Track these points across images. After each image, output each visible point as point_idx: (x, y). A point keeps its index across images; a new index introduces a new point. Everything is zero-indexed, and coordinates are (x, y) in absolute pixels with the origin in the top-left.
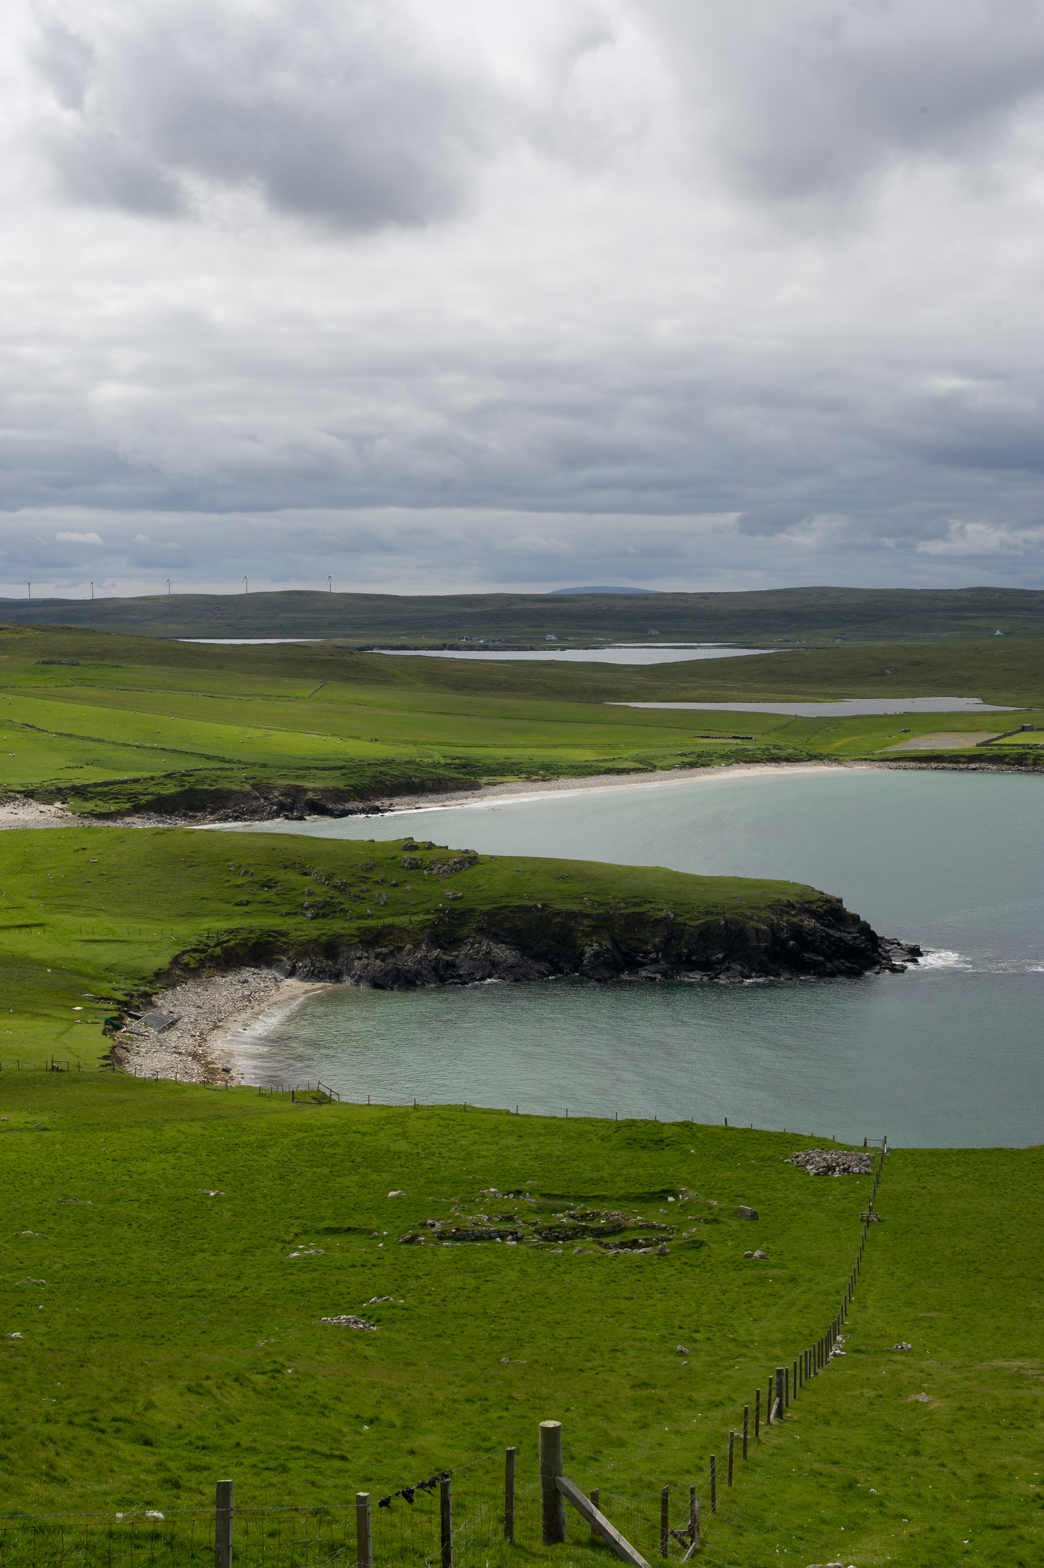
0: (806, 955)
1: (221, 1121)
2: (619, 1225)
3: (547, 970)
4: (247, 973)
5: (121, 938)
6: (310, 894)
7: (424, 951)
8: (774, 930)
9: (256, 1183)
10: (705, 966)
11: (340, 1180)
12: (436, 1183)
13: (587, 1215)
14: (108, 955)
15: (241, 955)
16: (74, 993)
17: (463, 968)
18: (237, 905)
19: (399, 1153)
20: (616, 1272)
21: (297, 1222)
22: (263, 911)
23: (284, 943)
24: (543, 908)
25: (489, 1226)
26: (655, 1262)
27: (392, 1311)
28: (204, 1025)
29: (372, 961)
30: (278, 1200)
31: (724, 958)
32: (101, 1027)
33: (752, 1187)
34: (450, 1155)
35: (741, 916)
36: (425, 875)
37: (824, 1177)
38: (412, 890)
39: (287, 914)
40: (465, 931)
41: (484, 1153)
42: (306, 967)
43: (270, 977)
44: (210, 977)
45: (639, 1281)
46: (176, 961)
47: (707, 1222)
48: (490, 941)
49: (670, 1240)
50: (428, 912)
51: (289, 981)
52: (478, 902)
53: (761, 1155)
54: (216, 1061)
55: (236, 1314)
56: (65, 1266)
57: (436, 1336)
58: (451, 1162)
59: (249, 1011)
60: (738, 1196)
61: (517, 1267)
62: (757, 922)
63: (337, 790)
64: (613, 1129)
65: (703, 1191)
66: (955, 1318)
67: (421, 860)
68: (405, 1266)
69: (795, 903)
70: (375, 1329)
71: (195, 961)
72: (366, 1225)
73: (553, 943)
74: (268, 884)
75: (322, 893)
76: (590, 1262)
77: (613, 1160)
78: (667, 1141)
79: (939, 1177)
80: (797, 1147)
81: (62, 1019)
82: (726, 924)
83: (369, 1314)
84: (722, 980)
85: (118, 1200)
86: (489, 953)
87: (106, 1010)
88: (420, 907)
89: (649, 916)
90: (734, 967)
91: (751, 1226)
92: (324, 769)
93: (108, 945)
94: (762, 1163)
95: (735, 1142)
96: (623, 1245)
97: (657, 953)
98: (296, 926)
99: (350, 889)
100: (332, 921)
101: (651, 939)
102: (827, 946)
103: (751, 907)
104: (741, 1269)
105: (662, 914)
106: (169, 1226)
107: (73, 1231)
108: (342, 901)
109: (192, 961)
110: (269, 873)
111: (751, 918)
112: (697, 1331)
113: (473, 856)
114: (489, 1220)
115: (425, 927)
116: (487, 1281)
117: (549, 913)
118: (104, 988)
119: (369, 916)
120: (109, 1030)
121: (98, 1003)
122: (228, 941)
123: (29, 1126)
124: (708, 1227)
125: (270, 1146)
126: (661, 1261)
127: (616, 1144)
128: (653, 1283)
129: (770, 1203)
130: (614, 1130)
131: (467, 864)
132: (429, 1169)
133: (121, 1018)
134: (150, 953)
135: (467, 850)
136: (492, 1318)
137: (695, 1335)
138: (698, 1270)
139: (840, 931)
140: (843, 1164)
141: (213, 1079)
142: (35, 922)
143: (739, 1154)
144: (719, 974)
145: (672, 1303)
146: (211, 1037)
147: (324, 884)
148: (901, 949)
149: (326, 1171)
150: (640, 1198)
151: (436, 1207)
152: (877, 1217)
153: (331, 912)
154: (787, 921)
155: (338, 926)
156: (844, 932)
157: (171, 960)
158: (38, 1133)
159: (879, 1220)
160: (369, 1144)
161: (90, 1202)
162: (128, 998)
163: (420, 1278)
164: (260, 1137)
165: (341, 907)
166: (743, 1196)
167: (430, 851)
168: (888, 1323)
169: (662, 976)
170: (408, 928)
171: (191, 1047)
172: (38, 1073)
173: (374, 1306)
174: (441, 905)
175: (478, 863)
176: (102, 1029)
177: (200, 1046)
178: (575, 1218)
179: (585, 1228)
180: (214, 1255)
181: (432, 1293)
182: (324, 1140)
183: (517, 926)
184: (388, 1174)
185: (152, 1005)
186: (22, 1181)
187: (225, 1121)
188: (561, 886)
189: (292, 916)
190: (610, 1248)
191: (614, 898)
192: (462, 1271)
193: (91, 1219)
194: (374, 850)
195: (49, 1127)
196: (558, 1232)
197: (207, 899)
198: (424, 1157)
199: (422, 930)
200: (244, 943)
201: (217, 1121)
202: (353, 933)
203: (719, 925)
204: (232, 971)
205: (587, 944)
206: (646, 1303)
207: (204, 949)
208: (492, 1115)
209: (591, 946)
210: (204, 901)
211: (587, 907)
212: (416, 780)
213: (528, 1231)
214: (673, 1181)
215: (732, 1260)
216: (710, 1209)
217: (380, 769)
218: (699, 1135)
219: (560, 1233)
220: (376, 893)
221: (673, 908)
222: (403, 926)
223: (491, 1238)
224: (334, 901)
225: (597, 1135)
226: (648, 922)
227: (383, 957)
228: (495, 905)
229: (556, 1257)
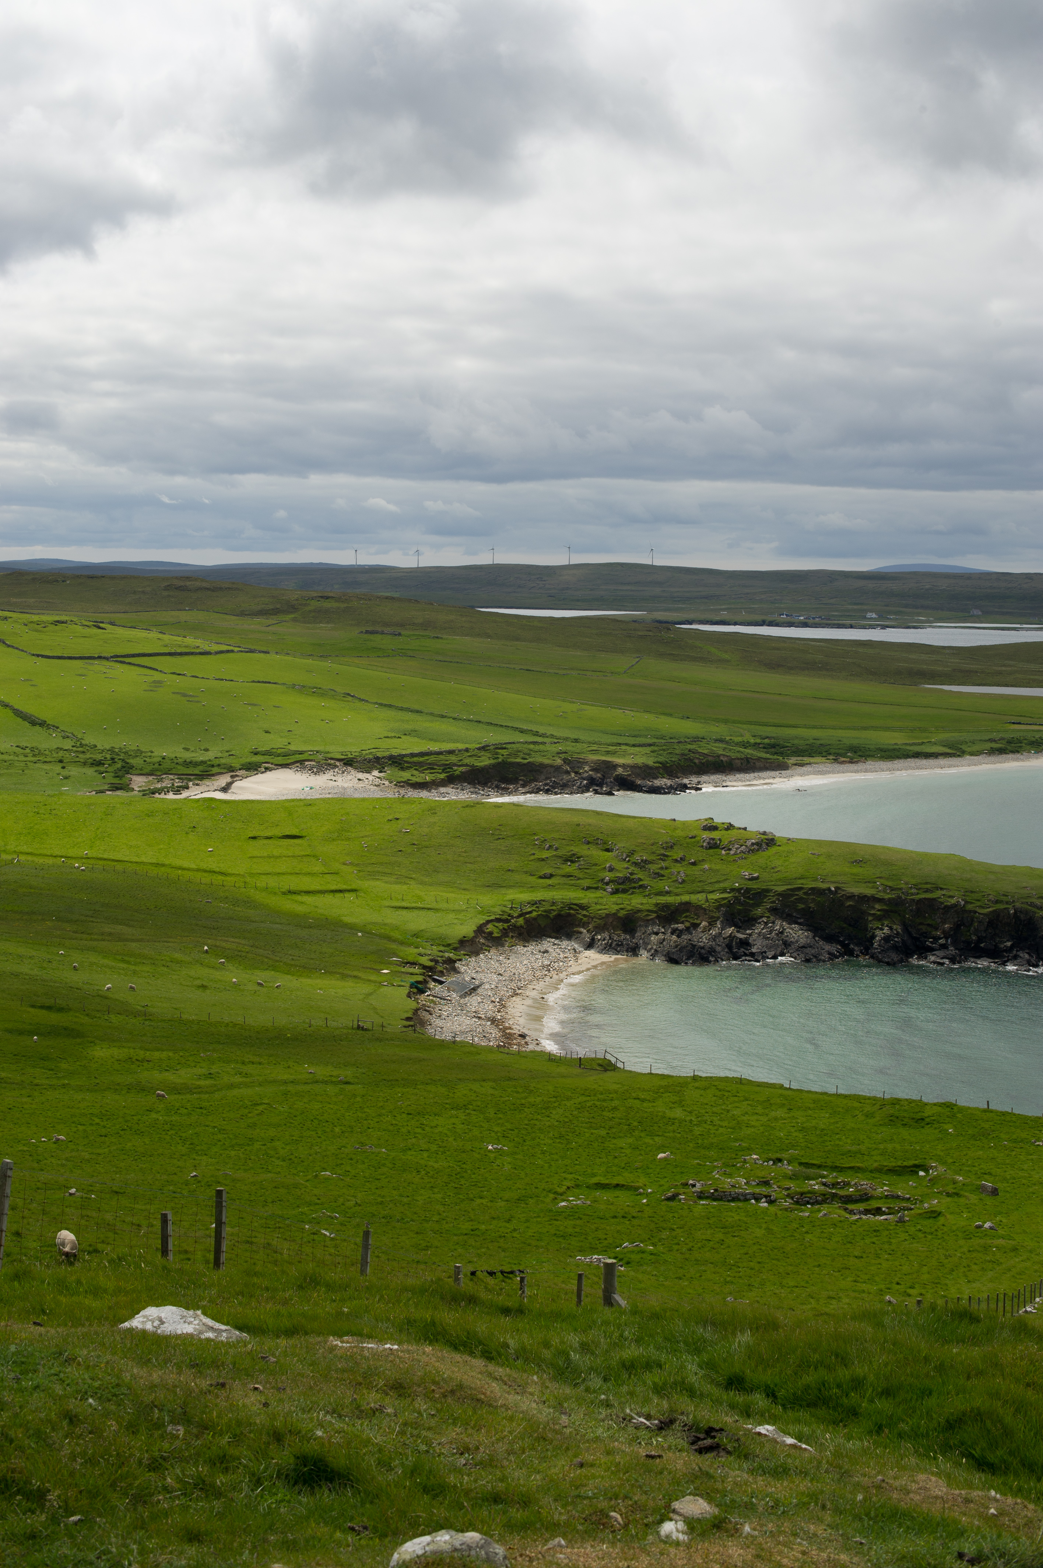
1: (510, 1083)
2: (866, 1194)
3: (838, 952)
4: (547, 944)
5: (429, 906)
6: (611, 869)
7: (719, 929)
9: (537, 1140)
10: (993, 953)
11: (615, 1141)
12: (704, 1148)
13: (838, 1183)
14: (416, 922)
15: (543, 926)
16: (382, 957)
17: (755, 947)
18: (541, 877)
19: (674, 1119)
20: (854, 1235)
21: (570, 1176)
22: (566, 884)
23: (585, 916)
24: (836, 891)
25: (746, 1189)
26: (892, 1228)
27: (641, 1255)
28: (504, 992)
29: (667, 936)
30: (555, 1157)
31: (1012, 947)
32: (406, 991)
33: (1000, 1166)
34: (721, 1123)
35: (1030, 905)
36: (723, 855)
38: (710, 869)
39: (588, 888)
40: (759, 911)
41: (753, 1123)
42: (604, 940)
43: (569, 948)
44: (513, 946)
45: (874, 1243)
46: (480, 930)
47: (948, 1195)
48: (783, 921)
49: (911, 1209)
50: (724, 891)
51: (588, 953)
52: (773, 883)
53: (1014, 1137)
54: (513, 1027)
55: (503, 1251)
56: (357, 1203)
57: (676, 1278)
58: (721, 1130)
59: (547, 979)
60: (985, 1174)
61: (764, 1226)
63: (647, 767)
64: (877, 1107)
65: (953, 1167)
67: (720, 840)
68: (662, 1219)
70: (622, 1269)
71: (498, 931)
72: (633, 1182)
73: (845, 925)
74: (571, 859)
75: (622, 869)
76: (833, 1225)
77: (874, 1135)
78: (927, 1120)
81: (369, 980)
82: (1015, 912)
83: (620, 1257)
84: (1011, 968)
85: (410, 1149)
86: (782, 933)
87: (412, 974)
88: (717, 886)
89: (940, 902)
90: (1021, 955)
91: (989, 1201)
92: (634, 746)
93: (416, 912)
94: (1014, 1145)
95: (991, 1123)
96: (867, 1212)
98: (596, 900)
99: (650, 866)
100: (632, 896)
101: (940, 925)
103: (1041, 898)
104: (971, 1238)
105: (953, 901)
106: (454, 1175)
107: (367, 1175)
108: (642, 877)
109: (495, 930)
110: (572, 848)
111: (1041, 908)
112: (912, 1287)
113: (771, 837)
114: (747, 1183)
115: (721, 906)
116: (735, 1236)
117: (842, 896)
118: (411, 953)
119: (668, 893)
120: (414, 993)
121: (404, 967)
122: (530, 912)
123: (334, 1079)
124: (949, 1199)
125: (554, 1108)
126: (898, 1228)
127: (879, 1120)
128: (886, 1246)
129: (1014, 1181)
130: (879, 1107)
131: (764, 846)
132: (699, 1135)
133: (425, 982)
134: (456, 921)
135: (765, 832)
136: (729, 1267)
137: (910, 1291)
138: (930, 1237)
141: (510, 1044)
142: (349, 888)
143: (994, 1135)
144: (1007, 961)
145: (897, 1263)
146: (510, 1003)
147: (625, 860)
149: (603, 1132)
150: (892, 1171)
151: (699, 1170)
153: (631, 888)
155: (636, 901)
157: (476, 929)
158: (342, 1086)
160: (646, 1110)
161: (384, 1150)
162: (432, 964)
163: (674, 1230)
164: (545, 1099)
165: (641, 883)
166: (990, 1174)
167: (729, 832)
169: (950, 962)
170: (704, 906)
171: (491, 1012)
172: (345, 1031)
173: (626, 1250)
174: (737, 885)
175: (775, 844)
176: (407, 992)
177: (499, 1012)
178: (827, 1186)
179: (834, 1195)
180: (491, 1201)
181: (680, 1243)
182: (605, 1104)
183: (810, 908)
184: (660, 1138)
185: (456, 971)
186: (324, 1128)
187: (514, 1083)
188: (856, 870)
189: (593, 890)
190: (855, 1214)
191: (907, 883)
192: (713, 1226)
193: (384, 1165)
194: (675, 829)
195: (352, 1081)
196: (808, 1197)
197: (512, 871)
198: (696, 1125)
199: (718, 908)
200: (546, 915)
201: (507, 1082)
202: (650, 908)
203: (1009, 913)
204: (534, 941)
205: (878, 928)
206: (873, 1261)
207: (507, 919)
208: (766, 1089)
209: (882, 929)
210: (510, 873)
211: (880, 891)
212: (724, 759)
213: (781, 1195)
214: (926, 1157)
215: (964, 1229)
216: (954, 1183)
217: (689, 747)
218: (959, 1115)
219: (810, 1198)
220: (675, 870)
221: (964, 896)
222: (700, 903)
223: (747, 1200)
224: (634, 877)
225: (862, 1111)
226: (939, 908)
227: (679, 933)
228: (789, 887)
229: (801, 1219)
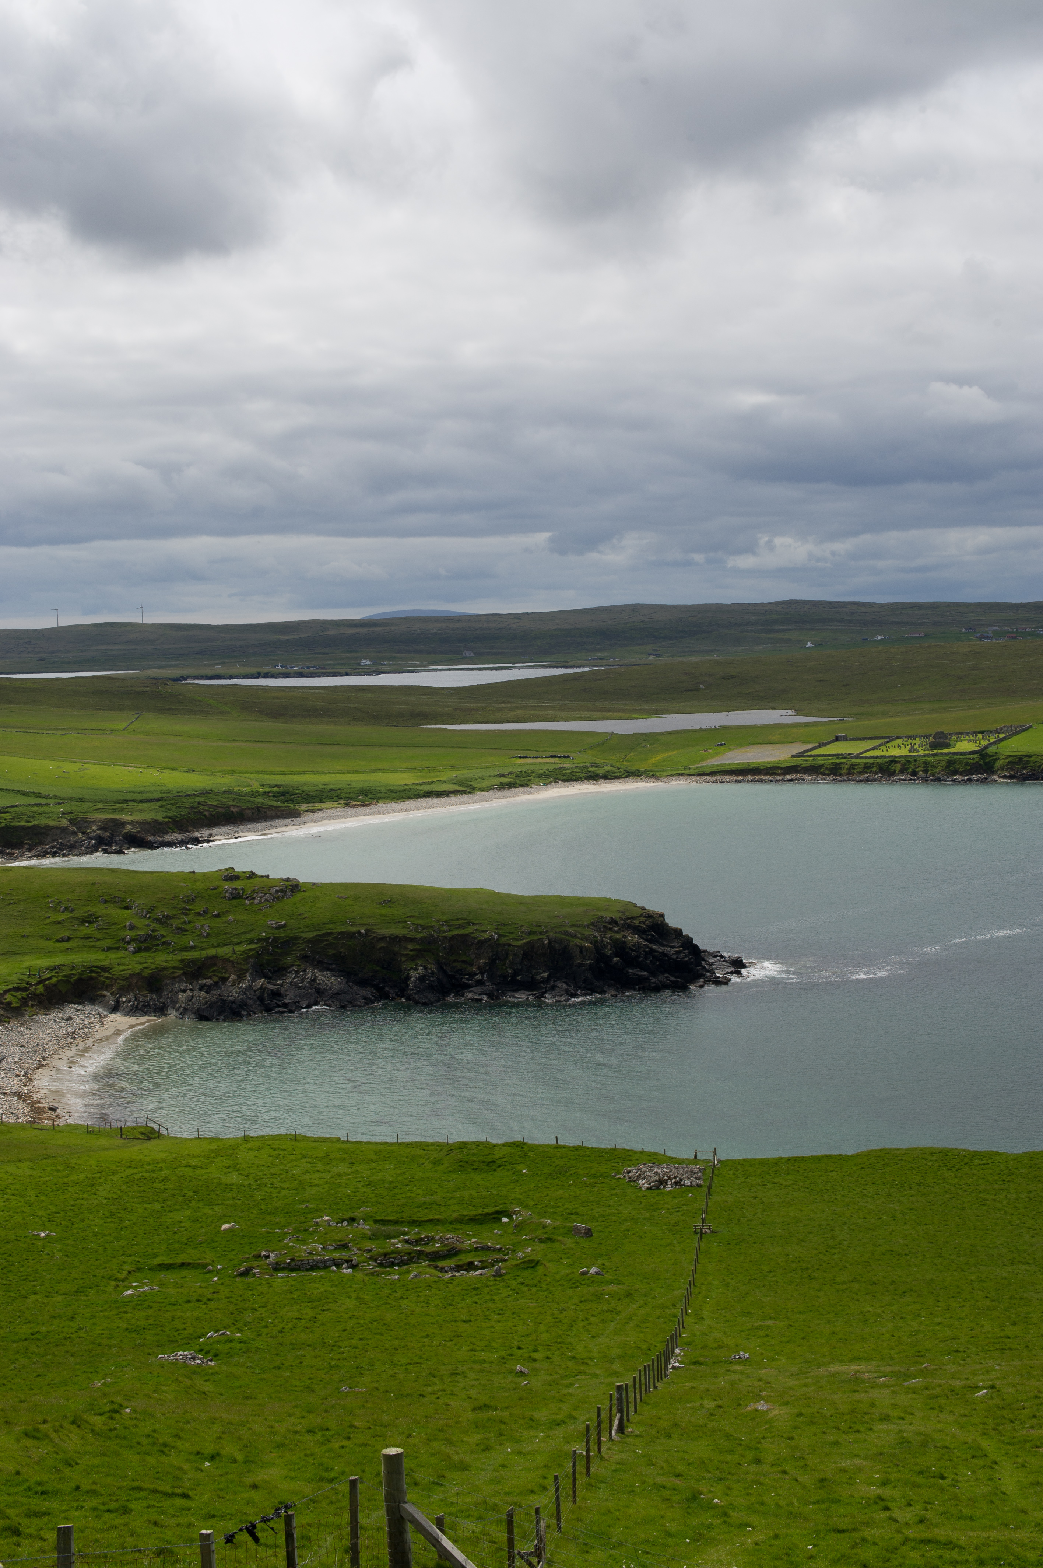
0: (630, 971)
1: (49, 1161)
2: (454, 1248)
3: (373, 996)
4: (70, 1010)
6: (132, 928)
7: (249, 981)
8: (598, 947)
9: (87, 1222)
10: (530, 985)
11: (172, 1215)
12: (269, 1214)
13: (422, 1239)
15: (64, 992)
17: (288, 997)
18: (58, 941)
19: (231, 1185)
20: (453, 1296)
21: (130, 1259)
22: (85, 946)
23: (107, 978)
24: (366, 934)
25: (324, 1255)
26: (491, 1283)
27: (229, 1345)
28: (28, 1064)
29: (196, 993)
31: (549, 977)
33: (585, 1204)
34: (283, 1185)
35: (564, 934)
36: (247, 905)
37: (657, 1191)
38: (235, 920)
39: (109, 949)
40: (289, 959)
41: (316, 1182)
42: (130, 1001)
43: (94, 1013)
44: (33, 1015)
45: (476, 1303)
47: (541, 1241)
48: (314, 969)
49: (505, 1260)
50: (251, 942)
51: (113, 1017)
52: (301, 930)
53: (593, 1172)
54: (42, 1100)
55: (72, 1356)
57: (274, 1368)
58: (284, 1192)
59: (74, 1048)
60: (572, 1214)
61: (354, 1295)
62: (581, 939)
63: (156, 822)
64: (444, 1152)
65: (537, 1210)
66: (791, 1326)
67: (243, 889)
68: (240, 1299)
69: (618, 920)
70: (213, 1363)
71: (17, 1000)
72: (200, 1259)
73: (378, 968)
74: (89, 919)
75: (143, 926)
76: (427, 1286)
77: (446, 1183)
78: (498, 1162)
79: (769, 1186)
80: (628, 1163)
82: (550, 943)
83: (207, 1349)
84: (549, 999)
86: (314, 980)
88: (243, 937)
89: (473, 937)
90: (559, 985)
91: (585, 1243)
92: (141, 801)
94: (595, 1180)
95: (566, 1159)
96: (459, 1268)
97: (482, 974)
98: (118, 961)
99: (172, 921)
100: (155, 954)
101: (475, 960)
102: (651, 961)
103: (575, 925)
104: (577, 1287)
105: (486, 935)
108: (164, 934)
109: (14, 1000)
110: (89, 908)
111: (575, 936)
112: (536, 1351)
113: (295, 883)
114: (324, 1249)
115: (249, 957)
116: (324, 1310)
117: (373, 938)
119: (193, 948)
122: (50, 978)
124: (543, 1246)
125: (100, 1184)
126: (497, 1283)
127: (448, 1167)
128: (490, 1305)
129: (604, 1219)
130: (446, 1153)
131: (289, 893)
132: (262, 1200)
135: (288, 878)
136: (330, 1348)
137: (534, 1355)
138: (534, 1289)
139: (663, 945)
140: (675, 1178)
141: (40, 1119)
143: (571, 1172)
144: (545, 993)
145: (510, 1324)
146: (36, 1076)
147: (145, 917)
148: (724, 961)
149: (157, 1206)
150: (472, 1220)
151: (269, 1239)
152: (710, 1229)
153: (154, 946)
154: (610, 938)
155: (161, 959)
156: (667, 946)
159: (712, 1232)
160: (200, 1178)
163: (256, 1310)
164: (89, 1176)
165: (164, 940)
166: (577, 1214)
167: (251, 881)
168: (725, 1333)
169: (488, 998)
170: (231, 959)
171: (16, 1087)
173: (211, 1340)
174: (264, 934)
175: (299, 890)
177: (25, 1085)
178: (410, 1243)
179: (420, 1253)
180: (47, 1297)
181: (269, 1325)
182: (155, 1175)
183: (341, 952)
184: (220, 1207)
187: (53, 1161)
188: (385, 911)
189: (114, 951)
190: (446, 1272)
191: (438, 921)
192: (298, 1301)
194: (195, 881)
196: (393, 1258)
197: (28, 936)
198: (256, 1189)
199: (246, 960)
200: (67, 980)
201: (45, 1161)
202: (176, 965)
203: (544, 944)
204: (55, 1008)
205: (412, 968)
206: (484, 1325)
207: (26, 987)
208: (323, 1144)
209: (416, 969)
210: (25, 939)
211: (411, 931)
212: (235, 810)
213: (363, 1258)
214: (506, 1202)
215: (568, 1278)
216: (544, 1228)
217: (198, 799)
218: (530, 1154)
219: (395, 1258)
220: (198, 924)
221: (497, 929)
222: (227, 956)
223: (326, 1267)
224: (156, 933)
225: (429, 1158)
226: (472, 944)
227: (208, 989)
228: (318, 933)
229: (392, 1283)
